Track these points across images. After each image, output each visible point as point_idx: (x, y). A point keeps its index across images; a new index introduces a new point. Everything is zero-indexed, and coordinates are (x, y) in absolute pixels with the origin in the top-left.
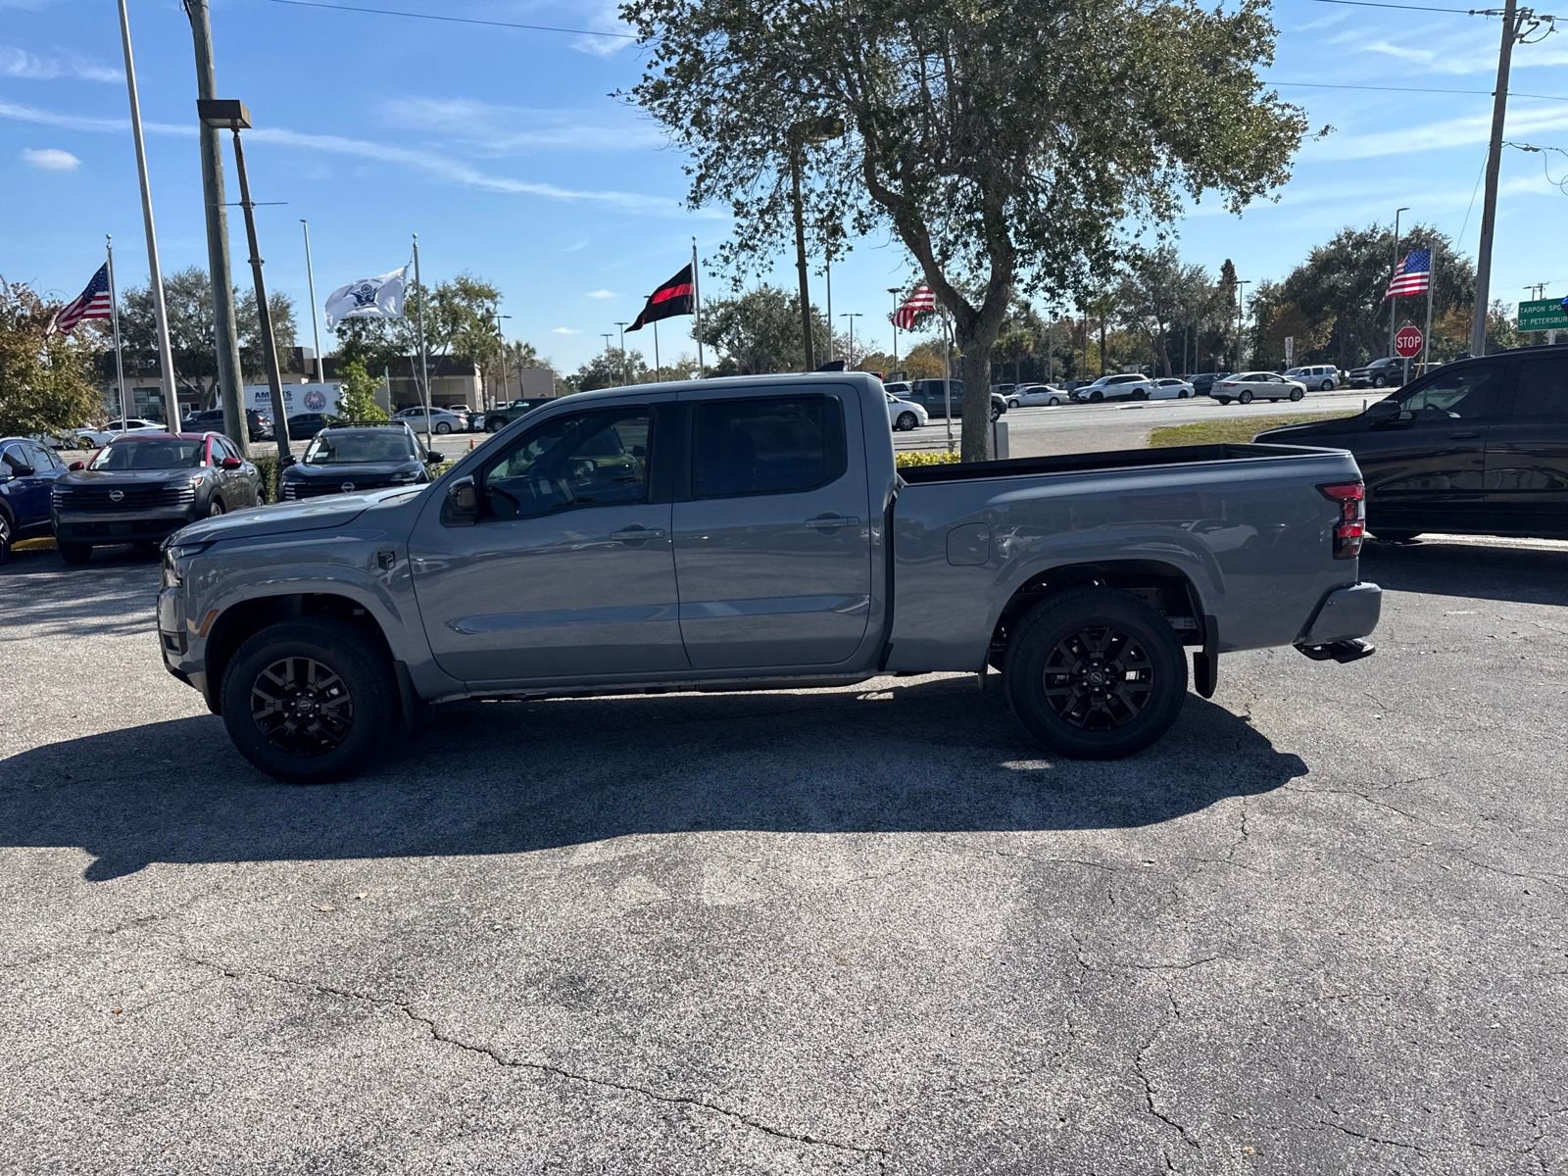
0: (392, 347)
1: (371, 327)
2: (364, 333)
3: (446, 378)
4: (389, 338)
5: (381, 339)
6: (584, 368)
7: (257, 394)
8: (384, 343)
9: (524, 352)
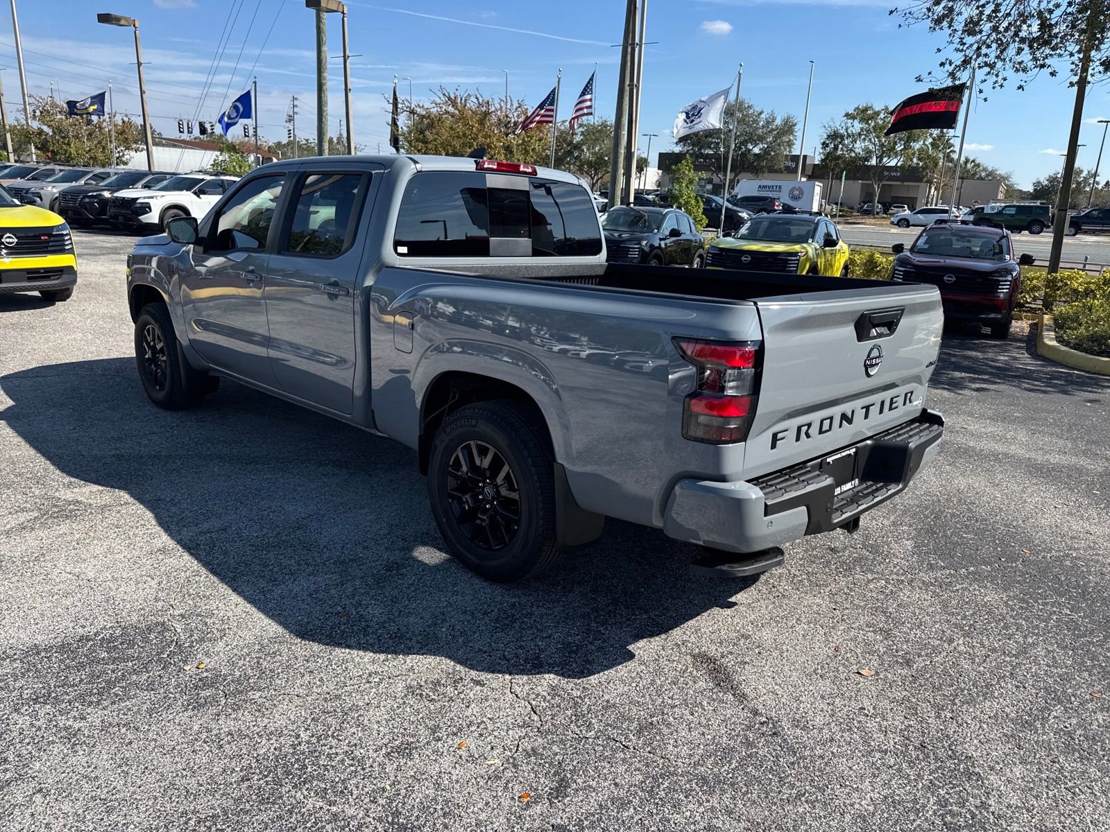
0: (857, 157)
1: (846, 142)
2: (840, 146)
3: (905, 183)
4: (857, 151)
5: (851, 150)
6: (1039, 182)
7: (760, 186)
8: (853, 155)
9: (969, 166)
